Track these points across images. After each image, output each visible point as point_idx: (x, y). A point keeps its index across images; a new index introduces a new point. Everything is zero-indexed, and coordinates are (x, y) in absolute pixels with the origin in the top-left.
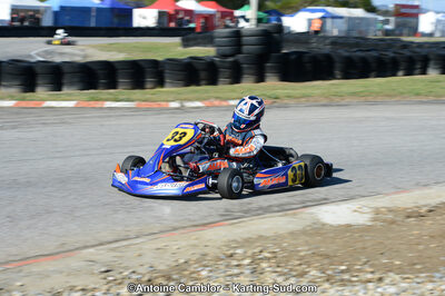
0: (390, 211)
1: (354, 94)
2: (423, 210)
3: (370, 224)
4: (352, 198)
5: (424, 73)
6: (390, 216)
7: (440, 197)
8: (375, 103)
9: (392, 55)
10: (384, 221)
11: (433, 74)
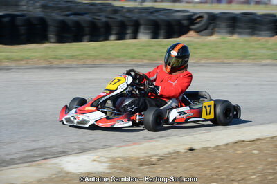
0: (125, 160)
1: (72, 57)
2: (154, 159)
3: (108, 171)
4: (88, 150)
5: (135, 37)
6: (125, 165)
7: (166, 148)
8: (94, 66)
9: (104, 19)
10: (121, 169)
11: (144, 38)
